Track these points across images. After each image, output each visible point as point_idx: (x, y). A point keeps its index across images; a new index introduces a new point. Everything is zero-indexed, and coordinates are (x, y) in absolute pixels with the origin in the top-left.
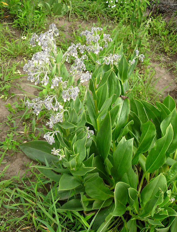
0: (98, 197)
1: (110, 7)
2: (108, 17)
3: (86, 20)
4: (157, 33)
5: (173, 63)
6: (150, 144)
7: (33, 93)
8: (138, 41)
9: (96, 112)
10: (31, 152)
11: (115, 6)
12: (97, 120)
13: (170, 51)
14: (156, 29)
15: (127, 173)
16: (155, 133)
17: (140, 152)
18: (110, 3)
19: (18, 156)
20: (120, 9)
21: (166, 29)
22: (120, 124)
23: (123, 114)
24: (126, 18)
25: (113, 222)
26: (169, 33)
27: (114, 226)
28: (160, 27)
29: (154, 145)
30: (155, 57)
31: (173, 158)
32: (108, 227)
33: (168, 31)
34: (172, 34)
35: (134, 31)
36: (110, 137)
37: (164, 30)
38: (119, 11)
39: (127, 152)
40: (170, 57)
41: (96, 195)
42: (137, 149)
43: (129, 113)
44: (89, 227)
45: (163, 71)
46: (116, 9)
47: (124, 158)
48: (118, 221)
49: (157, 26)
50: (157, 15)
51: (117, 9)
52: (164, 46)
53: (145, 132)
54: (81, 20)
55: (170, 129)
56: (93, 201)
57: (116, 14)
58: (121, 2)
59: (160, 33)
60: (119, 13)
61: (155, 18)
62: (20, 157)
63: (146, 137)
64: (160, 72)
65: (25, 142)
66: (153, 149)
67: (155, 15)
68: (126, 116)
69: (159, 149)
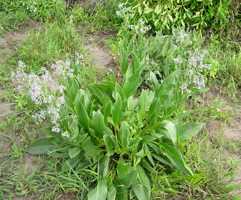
0: (94, 154)
1: (32, 12)
2: (34, 20)
3: (17, 30)
4: (79, 19)
5: (102, 40)
6: (110, 109)
7: (10, 110)
8: (69, 35)
9: (72, 104)
10: (34, 150)
11: (36, 9)
12: (75, 108)
13: (95, 30)
14: (77, 17)
15: (105, 130)
16: (110, 101)
17: (107, 116)
18: (31, 8)
19: (26, 158)
20: (41, 10)
21: (85, 13)
22: (88, 105)
23: (87, 98)
24: (49, 15)
25: (110, 166)
26: (89, 15)
27: (112, 168)
28: (80, 14)
29: (113, 108)
30: (86, 40)
31: (128, 111)
32: (109, 170)
33: (87, 13)
34: (91, 15)
35: (63, 29)
36: (86, 114)
37: (84, 14)
38: (41, 12)
39: (99, 119)
40: (97, 36)
41: (93, 153)
42: (104, 115)
43: (90, 96)
44: (98, 174)
45: (97, 49)
46: (37, 11)
47: (99, 122)
48: (113, 164)
49: (77, 14)
50: (73, 4)
51: (39, 11)
52: (90, 28)
53: (104, 103)
54: (13, 32)
55: (118, 95)
56: (92, 158)
57: (39, 16)
58: (40, 4)
59: (81, 18)
60: (41, 14)
61: (73, 6)
62: (28, 158)
63: (106, 106)
64: (94, 51)
65: (26, 146)
66: (113, 111)
67: (72, 4)
68: (89, 98)
69: (117, 108)
